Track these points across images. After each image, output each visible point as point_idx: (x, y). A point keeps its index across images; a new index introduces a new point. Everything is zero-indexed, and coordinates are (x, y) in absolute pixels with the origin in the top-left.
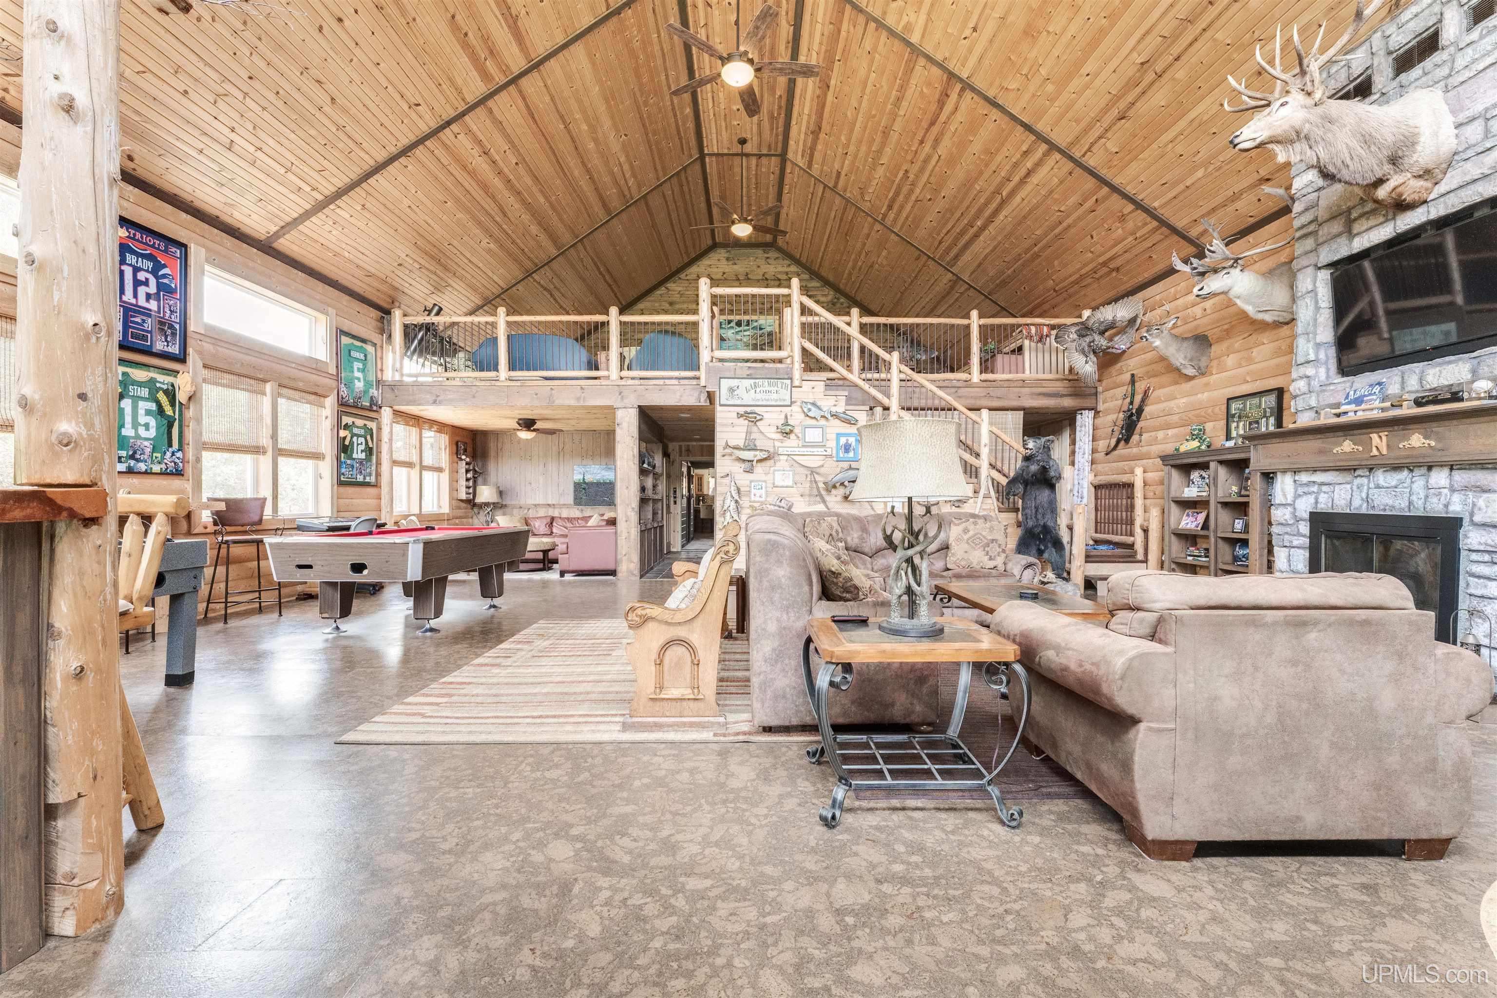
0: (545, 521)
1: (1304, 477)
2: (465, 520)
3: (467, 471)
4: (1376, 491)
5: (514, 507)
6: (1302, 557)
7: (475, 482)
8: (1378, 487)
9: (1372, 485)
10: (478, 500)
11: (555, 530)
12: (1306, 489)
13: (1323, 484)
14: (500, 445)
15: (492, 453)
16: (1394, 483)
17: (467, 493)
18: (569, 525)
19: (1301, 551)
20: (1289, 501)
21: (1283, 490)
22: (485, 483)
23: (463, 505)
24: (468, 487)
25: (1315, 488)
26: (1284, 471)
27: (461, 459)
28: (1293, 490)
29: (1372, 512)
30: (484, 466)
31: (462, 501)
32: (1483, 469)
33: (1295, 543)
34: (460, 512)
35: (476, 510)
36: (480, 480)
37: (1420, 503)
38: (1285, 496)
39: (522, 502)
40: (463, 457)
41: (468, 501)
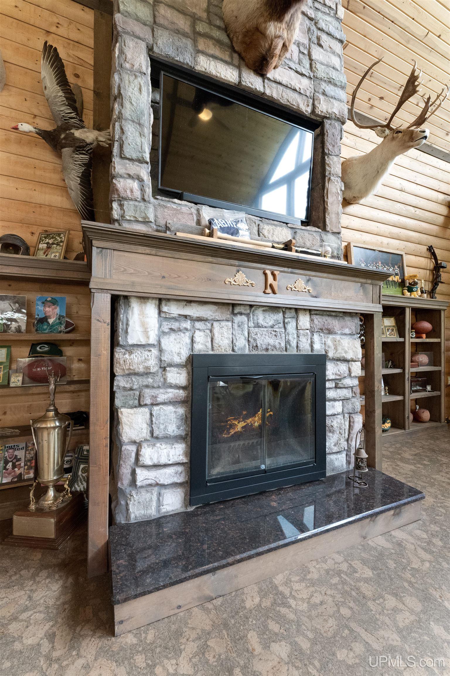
1: (174, 309)
4: (257, 330)
6: (173, 416)
8: (258, 326)
9: (251, 324)
12: (175, 325)
13: (200, 319)
16: (271, 323)
19: (170, 409)
20: (152, 340)
21: (143, 325)
25: (187, 324)
26: (143, 298)
28: (157, 325)
29: (254, 352)
32: (329, 316)
33: (162, 398)
37: (294, 344)
38: (146, 332)
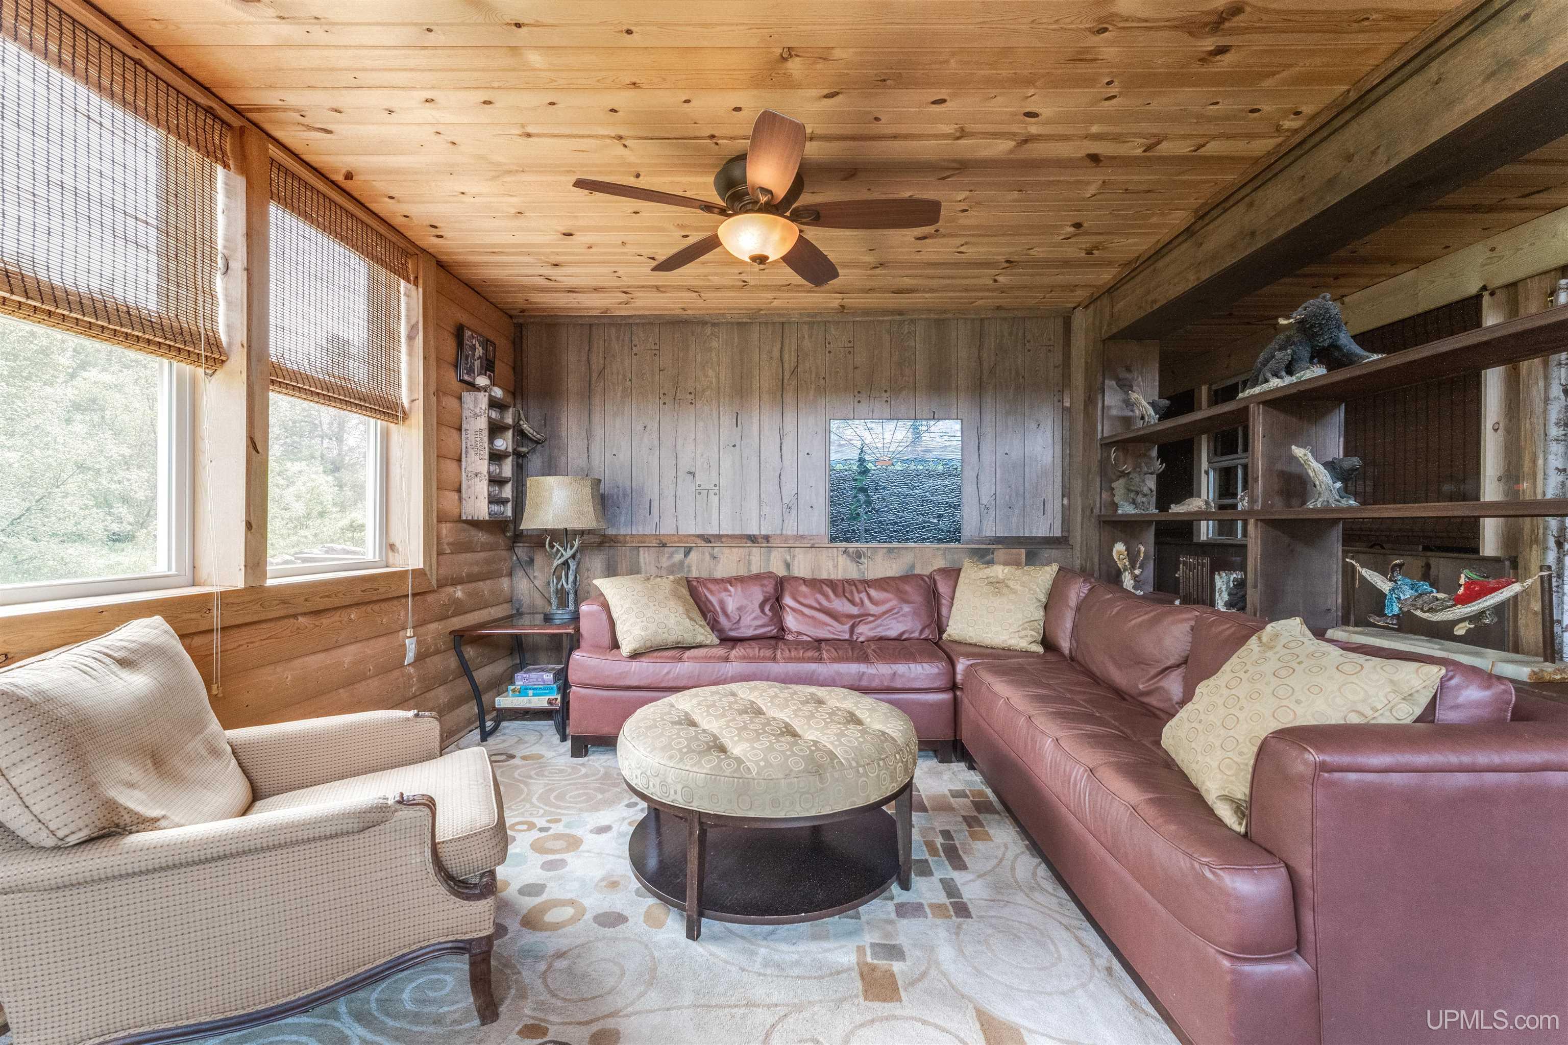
0: (757, 594)
2: (485, 587)
3: (495, 429)
5: (642, 542)
7: (519, 468)
10: (531, 522)
11: (791, 621)
14: (597, 361)
15: (572, 383)
17: (493, 500)
18: (840, 605)
22: (551, 469)
23: (482, 537)
24: (496, 481)
27: (472, 387)
30: (549, 422)
31: (476, 524)
34: (466, 562)
35: (521, 551)
36: (535, 461)
39: (667, 529)
40: (482, 381)
41: (495, 525)
